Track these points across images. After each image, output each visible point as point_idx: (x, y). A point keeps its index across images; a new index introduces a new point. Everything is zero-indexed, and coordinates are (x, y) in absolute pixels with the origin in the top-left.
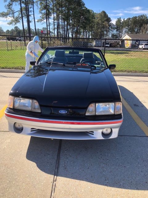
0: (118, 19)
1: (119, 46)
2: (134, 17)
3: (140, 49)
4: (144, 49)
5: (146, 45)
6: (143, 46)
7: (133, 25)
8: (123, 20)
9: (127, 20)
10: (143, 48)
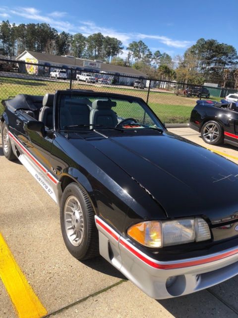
0: (3, 21)
1: (16, 69)
2: (30, 24)
3: (52, 77)
4: (59, 78)
5: (61, 72)
6: (57, 73)
7: (30, 37)
8: (13, 25)
9: (19, 26)
10: (58, 76)
